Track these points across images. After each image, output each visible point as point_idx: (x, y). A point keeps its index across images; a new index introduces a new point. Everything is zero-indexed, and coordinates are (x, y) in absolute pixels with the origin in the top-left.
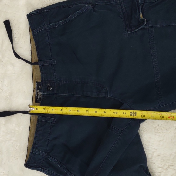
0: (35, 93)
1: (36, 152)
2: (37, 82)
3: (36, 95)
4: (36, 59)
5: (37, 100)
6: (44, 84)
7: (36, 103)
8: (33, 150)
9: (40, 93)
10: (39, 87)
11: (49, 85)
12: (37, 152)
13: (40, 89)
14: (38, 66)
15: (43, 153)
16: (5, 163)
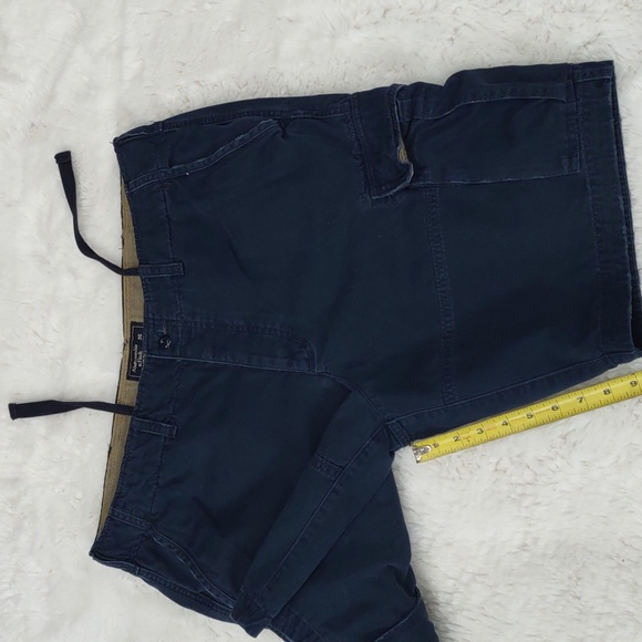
0: (128, 352)
1: (121, 516)
2: (133, 324)
4: (133, 261)
5: (132, 373)
6: (151, 330)
8: (113, 511)
9: (140, 353)
10: (140, 337)
11: (164, 331)
12: (124, 519)
14: (137, 280)
15: (141, 522)
16: (42, 547)
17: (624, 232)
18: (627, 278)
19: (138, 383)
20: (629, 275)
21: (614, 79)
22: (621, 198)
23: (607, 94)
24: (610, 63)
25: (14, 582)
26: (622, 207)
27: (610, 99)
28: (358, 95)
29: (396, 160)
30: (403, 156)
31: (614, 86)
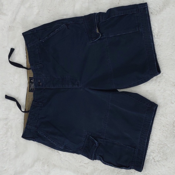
1: (29, 127)
2: (30, 77)
3: (30, 86)
5: (30, 90)
7: (29, 92)
8: (27, 126)
9: (32, 85)
10: (32, 81)
12: (30, 128)
13: (32, 83)
16: (14, 136)
17: (152, 44)
18: (154, 56)
19: (33, 93)
20: (154, 55)
21: (147, 7)
22: (151, 36)
23: (146, 11)
24: (146, 3)
25: (6, 145)
26: (151, 38)
27: (147, 12)
28: (85, 16)
29: (96, 32)
30: (98, 31)
31: (148, 9)
